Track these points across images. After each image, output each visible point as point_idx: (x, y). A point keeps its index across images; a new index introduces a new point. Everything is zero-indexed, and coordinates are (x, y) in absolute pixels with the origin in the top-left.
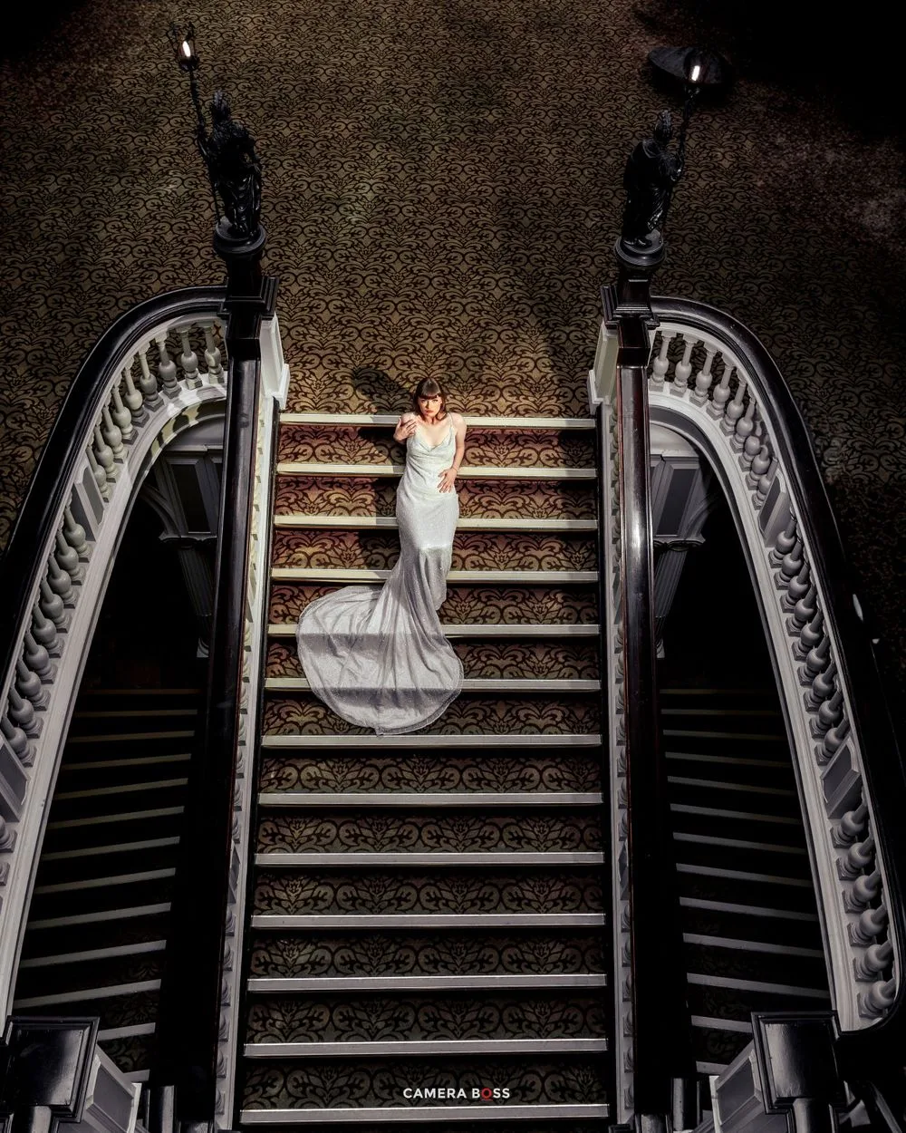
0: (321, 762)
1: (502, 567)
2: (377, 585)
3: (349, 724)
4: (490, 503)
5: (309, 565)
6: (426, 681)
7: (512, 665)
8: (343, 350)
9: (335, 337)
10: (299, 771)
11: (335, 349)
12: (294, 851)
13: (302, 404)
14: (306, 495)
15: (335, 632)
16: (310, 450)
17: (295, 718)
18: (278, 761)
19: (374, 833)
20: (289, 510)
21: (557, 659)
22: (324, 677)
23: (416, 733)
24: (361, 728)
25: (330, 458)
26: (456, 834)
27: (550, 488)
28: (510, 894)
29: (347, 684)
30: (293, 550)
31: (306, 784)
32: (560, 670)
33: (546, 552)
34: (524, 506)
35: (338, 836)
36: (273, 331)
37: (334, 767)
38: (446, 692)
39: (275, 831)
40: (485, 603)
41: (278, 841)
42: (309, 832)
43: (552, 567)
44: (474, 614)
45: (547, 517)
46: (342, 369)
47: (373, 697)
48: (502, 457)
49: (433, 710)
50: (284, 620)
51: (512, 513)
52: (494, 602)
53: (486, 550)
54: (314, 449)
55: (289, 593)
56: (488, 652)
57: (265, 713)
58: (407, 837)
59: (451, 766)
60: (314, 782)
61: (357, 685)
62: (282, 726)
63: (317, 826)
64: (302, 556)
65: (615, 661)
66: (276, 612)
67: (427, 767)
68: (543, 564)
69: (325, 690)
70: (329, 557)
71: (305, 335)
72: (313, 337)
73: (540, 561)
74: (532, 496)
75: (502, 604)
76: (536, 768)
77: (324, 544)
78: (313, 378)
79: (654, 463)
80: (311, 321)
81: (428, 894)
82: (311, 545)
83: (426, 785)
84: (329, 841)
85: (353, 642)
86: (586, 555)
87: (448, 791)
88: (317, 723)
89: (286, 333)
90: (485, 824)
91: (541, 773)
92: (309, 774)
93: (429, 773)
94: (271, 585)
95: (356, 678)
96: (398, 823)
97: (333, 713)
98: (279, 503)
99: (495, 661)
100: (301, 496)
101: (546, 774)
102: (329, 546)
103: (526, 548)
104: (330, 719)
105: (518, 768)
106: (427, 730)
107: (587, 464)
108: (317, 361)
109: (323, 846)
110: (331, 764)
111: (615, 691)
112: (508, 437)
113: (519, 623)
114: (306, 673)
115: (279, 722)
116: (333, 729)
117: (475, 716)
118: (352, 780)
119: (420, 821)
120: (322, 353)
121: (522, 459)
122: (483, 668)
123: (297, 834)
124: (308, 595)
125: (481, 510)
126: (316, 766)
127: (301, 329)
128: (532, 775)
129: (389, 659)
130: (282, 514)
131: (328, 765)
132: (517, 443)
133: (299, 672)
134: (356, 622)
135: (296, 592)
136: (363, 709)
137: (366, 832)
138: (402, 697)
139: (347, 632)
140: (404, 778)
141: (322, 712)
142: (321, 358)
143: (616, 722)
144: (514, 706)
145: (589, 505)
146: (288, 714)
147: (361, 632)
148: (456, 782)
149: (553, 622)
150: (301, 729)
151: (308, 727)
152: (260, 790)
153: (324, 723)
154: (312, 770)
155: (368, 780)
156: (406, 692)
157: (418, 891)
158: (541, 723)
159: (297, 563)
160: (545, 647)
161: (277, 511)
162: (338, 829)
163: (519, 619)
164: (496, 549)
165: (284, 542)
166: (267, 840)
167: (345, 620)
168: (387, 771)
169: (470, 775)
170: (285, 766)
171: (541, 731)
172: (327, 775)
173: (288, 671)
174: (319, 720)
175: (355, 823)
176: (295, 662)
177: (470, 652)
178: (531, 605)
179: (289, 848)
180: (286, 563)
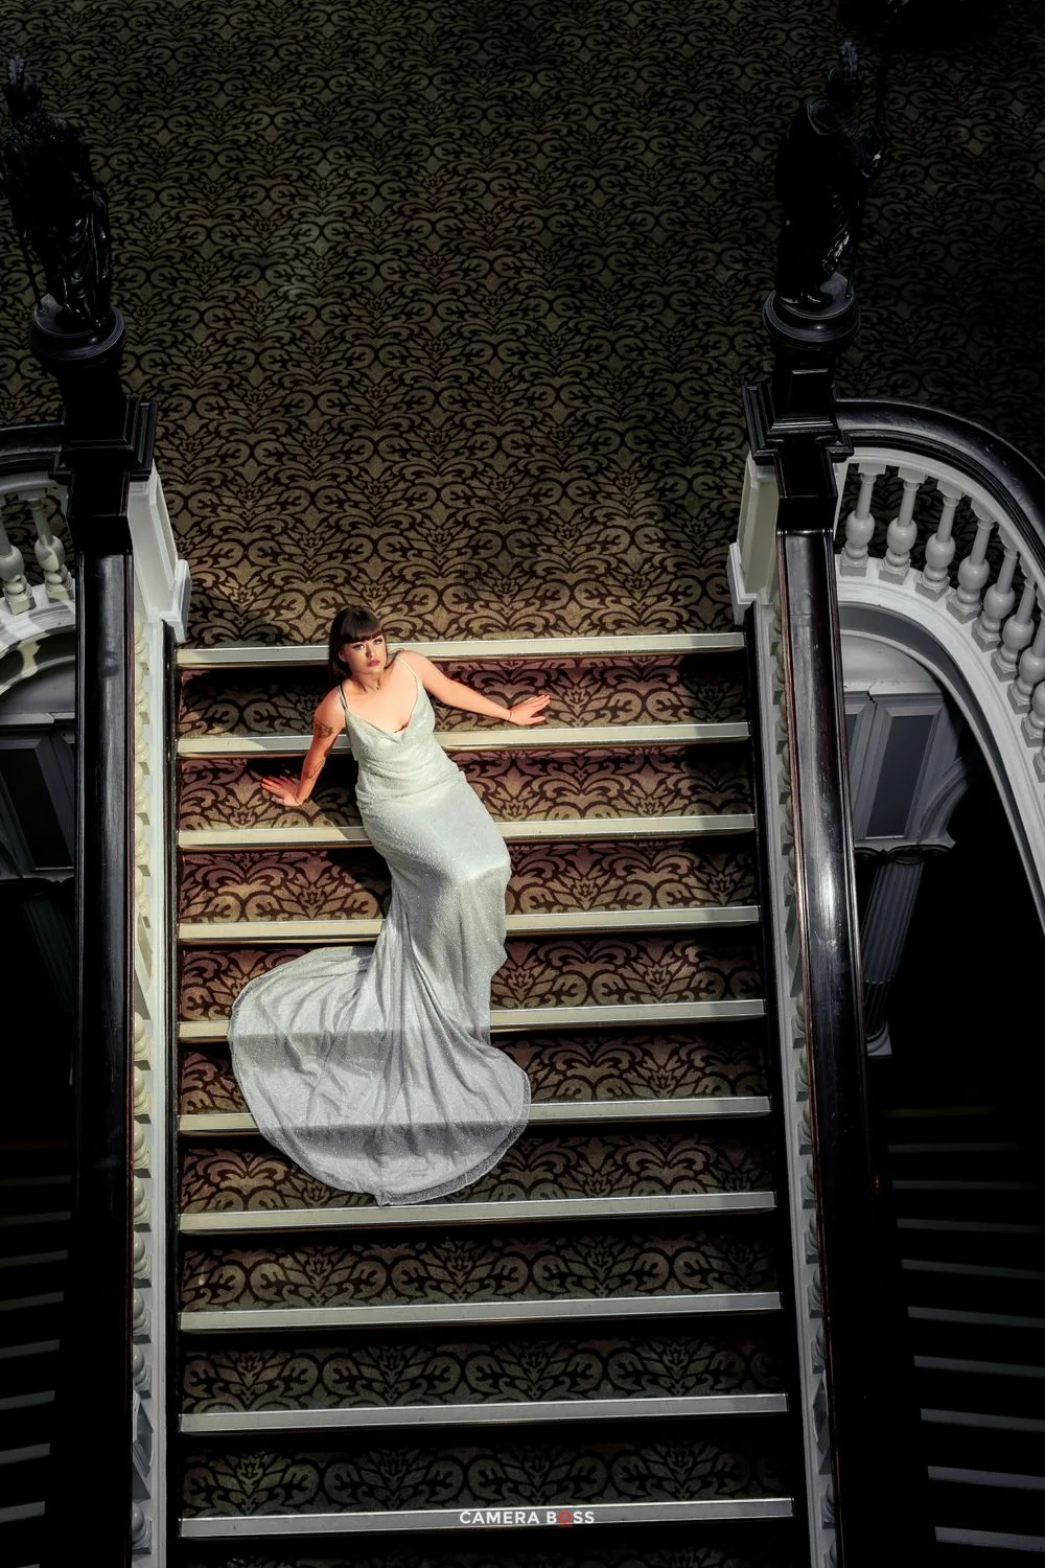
0: (284, 1255)
1: (586, 904)
2: (365, 946)
3: (329, 1188)
4: (559, 792)
5: (243, 915)
6: (460, 1109)
7: (612, 1076)
8: (284, 531)
9: (269, 508)
10: (248, 1273)
11: (269, 528)
12: (247, 1408)
13: (216, 631)
14: (231, 792)
15: (295, 1030)
16: (234, 713)
17: (234, 1181)
18: (210, 1256)
19: (383, 1374)
20: (202, 820)
21: (691, 1063)
22: (282, 1108)
23: (448, 1199)
24: (351, 1194)
25: (271, 725)
26: (526, 1371)
27: (667, 759)
28: (626, 1469)
29: (320, 1119)
30: (215, 890)
31: (260, 1293)
32: (697, 1082)
33: (664, 875)
34: (621, 794)
35: (320, 1379)
36: (153, 501)
37: (307, 1262)
38: (499, 1127)
39: (212, 1374)
40: (559, 969)
41: (217, 1392)
42: (270, 1374)
43: (674, 901)
44: (541, 989)
45: (664, 813)
46: (285, 565)
47: (371, 1141)
48: (577, 709)
49: (475, 1161)
50: (205, 1013)
51: (600, 809)
52: (576, 967)
53: (555, 875)
54: (241, 710)
55: (211, 967)
56: (569, 1055)
57: (181, 1175)
58: (442, 1378)
59: (512, 1254)
60: (274, 1290)
61: (338, 1121)
62: (212, 1195)
63: (284, 1365)
64: (230, 900)
65: (793, 1064)
66: (191, 999)
67: (471, 1258)
68: (660, 895)
69: (284, 1131)
70: (279, 899)
71: (214, 507)
72: (229, 509)
73: (654, 891)
74: (636, 777)
75: (589, 970)
76: (663, 1253)
77: (268, 879)
78: (233, 583)
79: (851, 709)
80: (225, 482)
81: (482, 1473)
82: (246, 881)
83: (469, 1288)
84: (305, 1388)
85: (330, 1047)
86: (736, 877)
87: (509, 1296)
88: (274, 1189)
89: (178, 507)
90: (577, 1352)
91: (671, 1261)
92: (264, 1276)
93: (474, 1268)
94: (179, 951)
95: (338, 1109)
96: (423, 1356)
97: (300, 1170)
98: (185, 808)
99: (580, 1070)
100: (222, 793)
101: (680, 1263)
102: (276, 882)
103: (629, 869)
104: (295, 1181)
105: (629, 1253)
106: (468, 1194)
107: (732, 715)
108: (238, 552)
109: (296, 1398)
110: (302, 1258)
111: (796, 1115)
112: (588, 672)
113: (621, 1001)
114: (249, 1101)
115: (207, 1190)
116: (302, 1198)
117: (550, 1166)
118: (340, 1284)
119: (460, 1349)
120: (246, 537)
121: (614, 711)
122: (560, 1083)
123: (249, 1378)
124: (246, 969)
125: (544, 805)
126: (276, 1262)
127: (206, 497)
128: (655, 1266)
129: (395, 1074)
130: (190, 827)
131: (297, 1261)
132: (605, 683)
133: (238, 1102)
134: (331, 1010)
135: (225, 963)
136: (352, 1162)
137: (368, 1372)
138: (420, 1138)
139: (317, 1030)
140: (430, 1278)
141: (280, 1169)
142: (246, 547)
143: (799, 1169)
144: (618, 1147)
145: (739, 789)
146: (223, 1175)
147: (342, 1028)
148: (522, 1281)
149: (682, 998)
150: (246, 1200)
151: (259, 1196)
152: (182, 1306)
153: (286, 1188)
154: (270, 1270)
155: (367, 1282)
156: (427, 1130)
157: (465, 1469)
158: (667, 1174)
159: (222, 913)
160: (669, 1041)
161: (183, 823)
162: (321, 1368)
163: (620, 995)
164: (574, 874)
165: (199, 877)
166: (199, 1391)
167: (311, 1006)
168: (400, 1267)
169: (546, 1268)
170: (222, 1264)
171: (668, 1189)
172: (295, 1277)
173: (218, 1101)
174: (277, 1183)
175: (349, 1357)
176: (230, 1085)
177: (536, 1056)
178: (641, 969)
179: (236, 1403)
180: (203, 914)
